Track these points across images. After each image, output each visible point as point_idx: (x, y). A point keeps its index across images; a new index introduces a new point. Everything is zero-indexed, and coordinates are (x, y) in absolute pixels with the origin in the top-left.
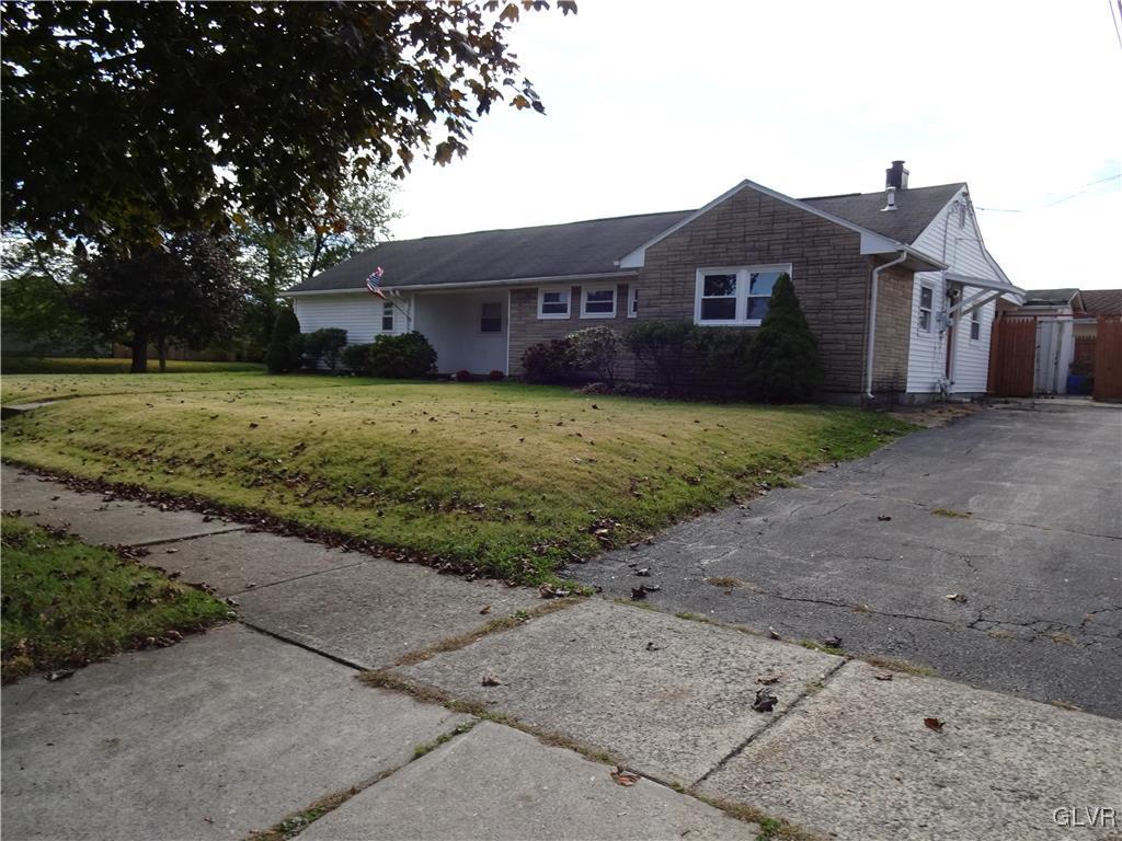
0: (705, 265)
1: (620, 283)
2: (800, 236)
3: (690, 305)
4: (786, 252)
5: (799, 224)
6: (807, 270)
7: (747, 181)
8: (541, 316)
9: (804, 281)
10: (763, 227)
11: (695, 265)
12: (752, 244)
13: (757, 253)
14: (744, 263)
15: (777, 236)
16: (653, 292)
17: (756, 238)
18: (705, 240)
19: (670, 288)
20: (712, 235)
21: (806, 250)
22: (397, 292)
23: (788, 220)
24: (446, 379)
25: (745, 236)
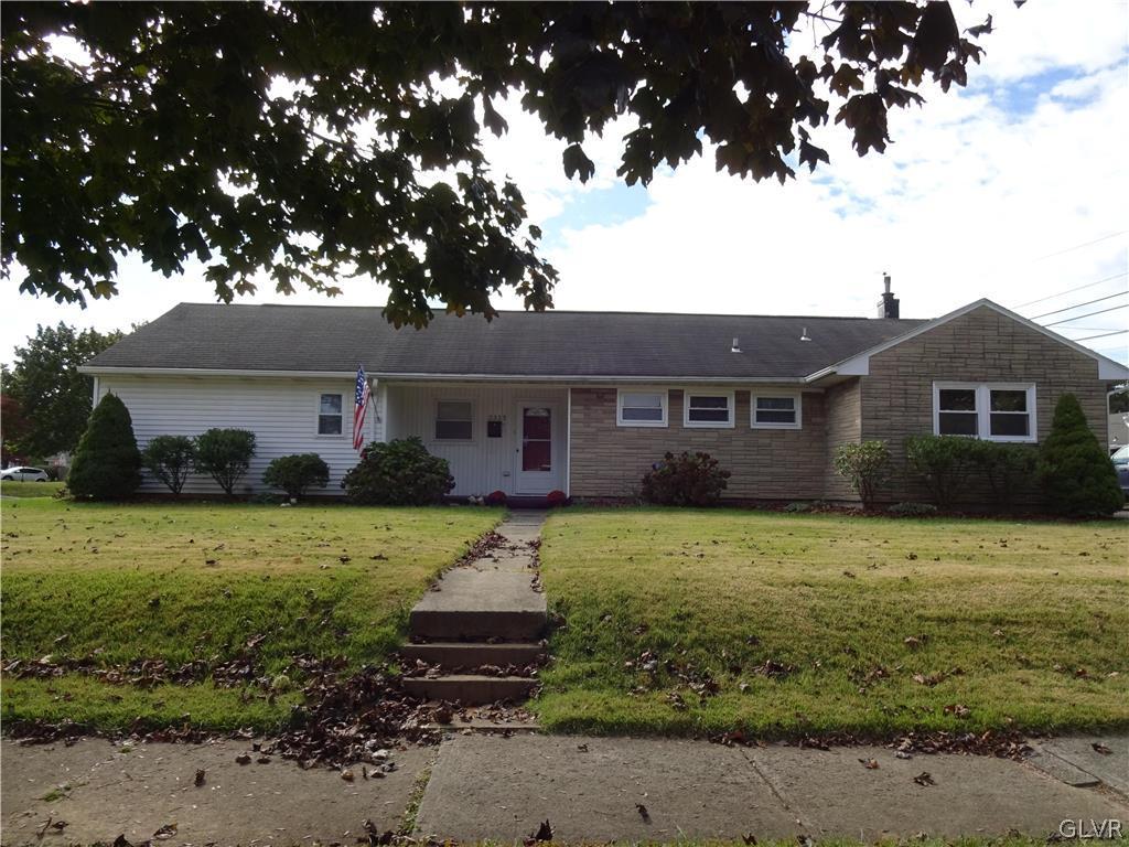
0: (942, 379)
1: (739, 389)
2: (1041, 358)
3: (929, 419)
4: (1028, 372)
5: (1039, 347)
6: (1050, 390)
7: (986, 300)
8: (621, 422)
9: (1048, 401)
10: (1003, 346)
11: (931, 377)
12: (992, 361)
13: (999, 371)
14: (985, 380)
15: (1017, 356)
16: (881, 403)
17: (997, 356)
18: (940, 353)
19: (903, 400)
20: (949, 348)
21: (1048, 371)
22: (375, 382)
23: (1028, 342)
24: (463, 503)
25: (984, 353)
